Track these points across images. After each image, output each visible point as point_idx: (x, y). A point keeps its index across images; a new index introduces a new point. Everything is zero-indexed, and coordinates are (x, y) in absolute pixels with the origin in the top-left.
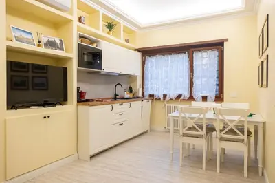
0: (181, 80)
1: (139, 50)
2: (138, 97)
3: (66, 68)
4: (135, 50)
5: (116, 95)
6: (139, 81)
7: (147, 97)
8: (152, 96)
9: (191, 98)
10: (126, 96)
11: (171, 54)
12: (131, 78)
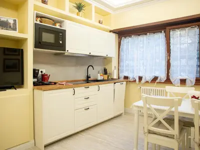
0: (157, 61)
1: (114, 32)
2: (113, 79)
3: (22, 50)
4: (110, 31)
5: (88, 77)
6: (114, 63)
7: (122, 79)
8: (126, 78)
9: (168, 81)
10: (99, 78)
11: (146, 34)
12: (106, 60)
